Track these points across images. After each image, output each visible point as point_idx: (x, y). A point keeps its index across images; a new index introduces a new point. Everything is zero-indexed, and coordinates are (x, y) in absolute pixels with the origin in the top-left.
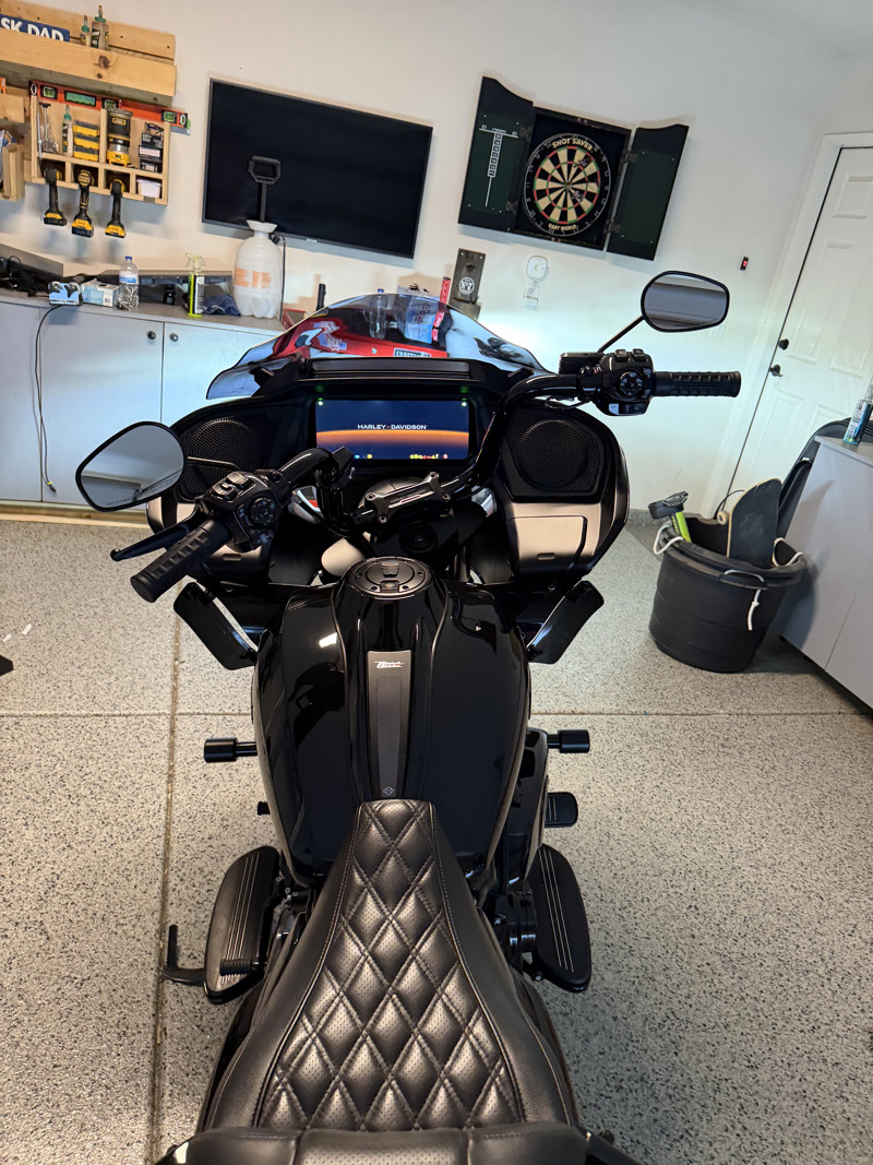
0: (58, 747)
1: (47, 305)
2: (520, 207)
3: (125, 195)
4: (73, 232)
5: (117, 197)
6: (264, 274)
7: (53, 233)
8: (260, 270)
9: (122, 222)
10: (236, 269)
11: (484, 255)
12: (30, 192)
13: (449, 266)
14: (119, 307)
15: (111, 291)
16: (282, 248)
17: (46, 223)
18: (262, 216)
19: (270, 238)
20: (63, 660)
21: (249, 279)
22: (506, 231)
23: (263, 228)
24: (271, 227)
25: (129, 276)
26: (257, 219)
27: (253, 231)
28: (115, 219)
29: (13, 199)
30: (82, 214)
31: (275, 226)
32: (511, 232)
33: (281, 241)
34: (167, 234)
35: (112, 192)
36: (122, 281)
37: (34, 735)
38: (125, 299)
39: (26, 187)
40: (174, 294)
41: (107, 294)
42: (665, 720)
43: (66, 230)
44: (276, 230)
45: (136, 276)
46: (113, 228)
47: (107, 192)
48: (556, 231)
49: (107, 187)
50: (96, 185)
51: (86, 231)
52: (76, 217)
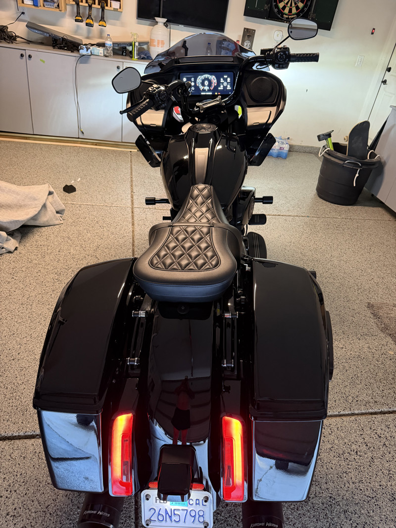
0: (95, 213)
1: (79, 55)
2: (271, 7)
3: (106, 8)
4: (86, 25)
5: (103, 9)
6: (162, 41)
7: (78, 26)
8: (160, 39)
9: (105, 20)
10: (151, 39)
11: (255, 30)
12: (68, 8)
13: (240, 36)
14: (105, 56)
15: (102, 49)
16: (169, 30)
17: (76, 21)
18: (161, 15)
19: (164, 25)
20: (92, 189)
21: (156, 43)
22: (265, 19)
23: (161, 21)
24: (165, 20)
25: (109, 43)
26: (159, 17)
27: (157, 22)
28: (102, 19)
29: (63, 11)
30: (89, 17)
31: (166, 20)
32: (267, 19)
33: (169, 26)
34: (123, 25)
35: (101, 7)
36: (106, 45)
37: (86, 210)
38: (107, 53)
39: (67, 6)
40: (126, 51)
41: (100, 51)
42: (315, 219)
43: (83, 25)
44: (167, 21)
45: (111, 43)
46: (101, 23)
47: (99, 7)
48: (287, 18)
49: (99, 5)
50: (95, 4)
51: (91, 24)
52: (87, 18)
